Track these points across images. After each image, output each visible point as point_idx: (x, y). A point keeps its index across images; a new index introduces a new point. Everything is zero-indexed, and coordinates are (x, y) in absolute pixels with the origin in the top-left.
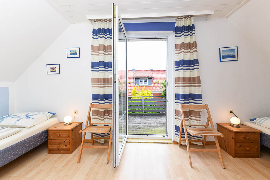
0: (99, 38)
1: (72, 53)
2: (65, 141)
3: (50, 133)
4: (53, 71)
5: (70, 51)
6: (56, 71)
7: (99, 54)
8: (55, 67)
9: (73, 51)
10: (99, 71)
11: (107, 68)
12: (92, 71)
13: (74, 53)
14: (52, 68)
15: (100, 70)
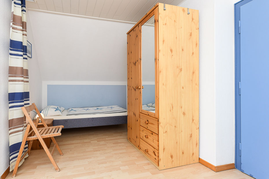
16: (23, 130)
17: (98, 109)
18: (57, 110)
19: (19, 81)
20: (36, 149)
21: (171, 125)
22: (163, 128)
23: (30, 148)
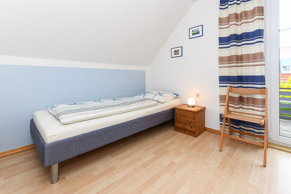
0: (230, 6)
1: (194, 33)
2: (190, 122)
3: (177, 112)
4: (176, 54)
5: (193, 31)
6: (178, 54)
7: (230, 25)
8: (178, 50)
9: (195, 31)
10: (229, 47)
11: (241, 42)
12: (220, 48)
13: (196, 32)
14: (175, 51)
15: (231, 46)
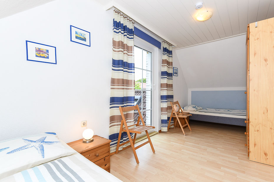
1: (79, 36)
2: (105, 159)
5: (76, 33)
6: (48, 58)
8: (47, 51)
13: (82, 37)
14: (39, 51)
16: (167, 114)
17: (228, 111)
18: (194, 107)
19: (165, 90)
20: (178, 127)
21: (264, 126)
22: (253, 127)
23: (175, 125)
